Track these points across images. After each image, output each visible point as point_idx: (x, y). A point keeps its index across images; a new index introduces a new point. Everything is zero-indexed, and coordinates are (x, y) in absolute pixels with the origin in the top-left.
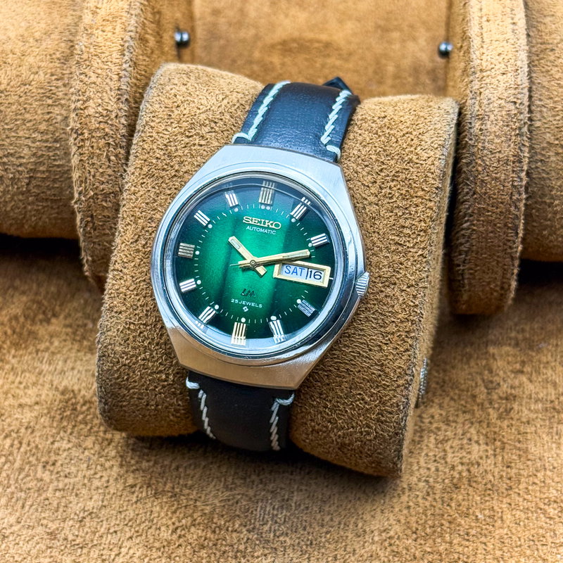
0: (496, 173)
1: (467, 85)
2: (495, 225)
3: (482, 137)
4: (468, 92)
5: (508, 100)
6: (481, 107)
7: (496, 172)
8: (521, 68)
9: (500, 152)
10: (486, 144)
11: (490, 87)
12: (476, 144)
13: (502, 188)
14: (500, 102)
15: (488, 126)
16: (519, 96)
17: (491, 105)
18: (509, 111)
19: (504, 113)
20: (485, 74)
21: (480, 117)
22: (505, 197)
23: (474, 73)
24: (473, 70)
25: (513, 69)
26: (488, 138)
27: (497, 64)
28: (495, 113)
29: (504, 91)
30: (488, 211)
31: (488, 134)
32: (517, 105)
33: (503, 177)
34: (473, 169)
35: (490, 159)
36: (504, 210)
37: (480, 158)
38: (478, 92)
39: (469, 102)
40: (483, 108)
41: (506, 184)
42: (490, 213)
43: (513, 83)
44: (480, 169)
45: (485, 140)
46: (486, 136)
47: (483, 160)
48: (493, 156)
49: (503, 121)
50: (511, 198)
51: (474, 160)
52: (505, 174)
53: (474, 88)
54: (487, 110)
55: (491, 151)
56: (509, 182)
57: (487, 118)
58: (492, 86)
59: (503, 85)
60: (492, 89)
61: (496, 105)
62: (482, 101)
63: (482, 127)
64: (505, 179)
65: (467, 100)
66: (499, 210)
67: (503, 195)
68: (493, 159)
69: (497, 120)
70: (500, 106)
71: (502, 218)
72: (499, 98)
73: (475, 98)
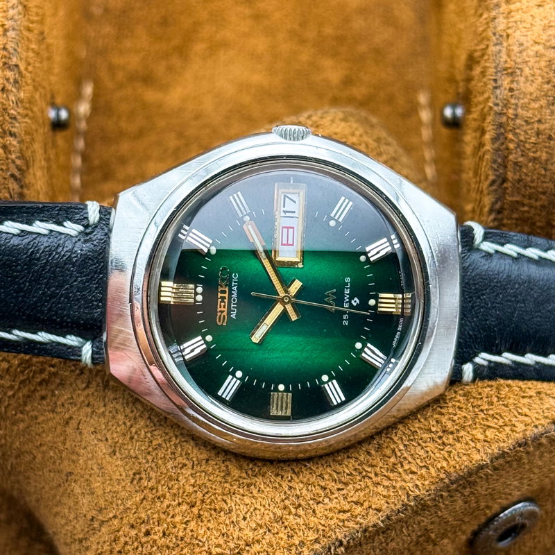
0: (534, 152)
1: (487, 23)
2: (534, 224)
3: (513, 101)
4: (490, 34)
5: (548, 44)
6: (509, 56)
7: (534, 149)
9: (539, 121)
10: (520, 110)
11: (521, 26)
12: (505, 111)
14: (537, 48)
15: (522, 84)
17: (524, 54)
18: (550, 61)
19: (543, 64)
21: (510, 71)
22: (548, 185)
26: (522, 101)
28: (530, 64)
29: (541, 32)
30: (524, 205)
31: (522, 96)
33: (544, 156)
34: (502, 148)
35: (525, 132)
36: (546, 203)
37: (511, 131)
38: (505, 34)
39: (492, 49)
40: (513, 58)
42: (526, 208)
44: (512, 146)
45: (516, 105)
46: (518, 99)
47: (515, 134)
48: (529, 127)
49: (543, 77)
51: (502, 134)
52: (547, 153)
53: (499, 28)
54: (519, 60)
55: (526, 121)
57: (518, 72)
58: (525, 25)
59: (540, 22)
60: (523, 30)
61: (531, 53)
62: (511, 47)
63: (512, 86)
64: (547, 160)
65: (488, 46)
66: (538, 204)
67: (543, 182)
68: (529, 132)
69: (533, 75)
70: (537, 55)
71: (544, 213)
72: (536, 43)
73: (501, 44)
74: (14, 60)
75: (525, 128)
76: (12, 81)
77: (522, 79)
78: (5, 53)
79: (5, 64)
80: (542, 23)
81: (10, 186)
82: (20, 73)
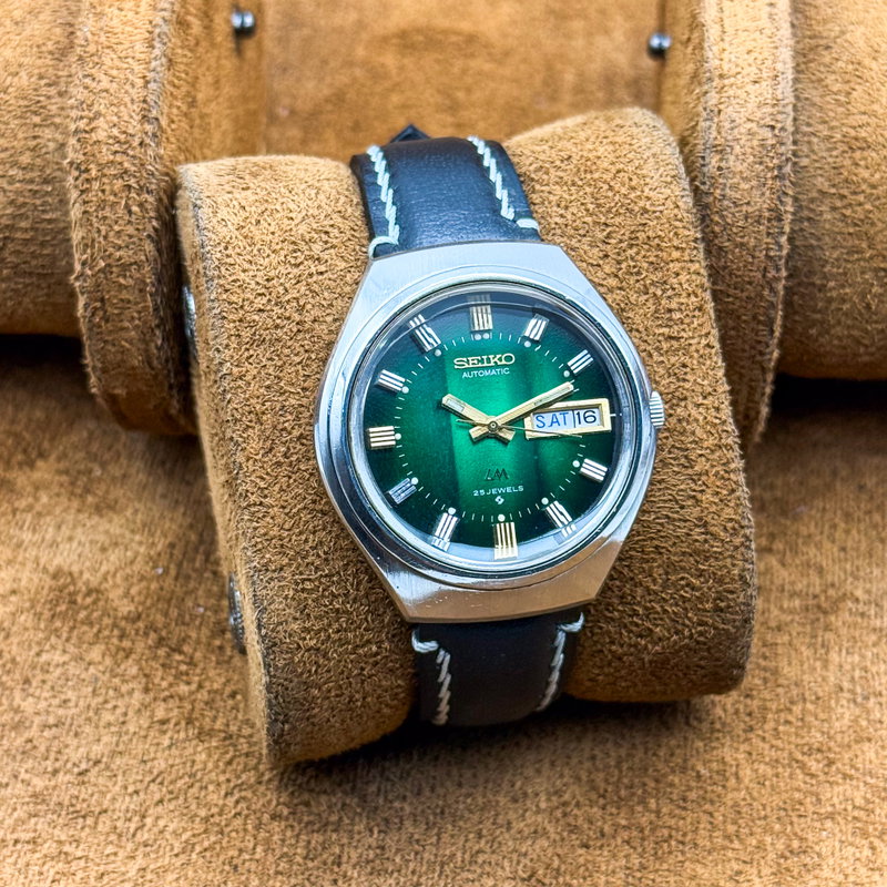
0: (742, 237)
1: (699, 98)
2: (739, 317)
3: (721, 181)
4: (700, 109)
5: (762, 122)
6: (719, 133)
7: (742, 234)
8: (783, 73)
9: (748, 203)
10: (728, 191)
11: (734, 102)
12: (712, 191)
13: (750, 260)
14: (749, 125)
15: (731, 163)
16: (780, 117)
17: (736, 131)
18: (763, 140)
19: (755, 143)
20: (726, 82)
21: (719, 148)
22: (755, 274)
23: (710, 79)
24: (708, 74)
25: (771, 74)
26: (730, 181)
27: (745, 66)
28: (742, 142)
29: (756, 109)
30: (729, 296)
31: (730, 176)
32: (777, 131)
33: (752, 242)
35: (733, 214)
36: (753, 295)
37: (717, 212)
38: (716, 110)
39: (703, 124)
40: (723, 134)
41: (757, 254)
42: (731, 299)
43: (769, 96)
44: (717, 229)
45: (725, 185)
46: (727, 178)
47: (722, 217)
48: (737, 209)
49: (754, 156)
50: (764, 276)
51: (708, 215)
52: (756, 238)
53: (710, 103)
54: (730, 138)
55: (734, 203)
56: (761, 251)
57: (728, 150)
58: (738, 100)
59: (754, 99)
60: (737, 106)
61: (743, 131)
62: (721, 124)
63: (722, 165)
64: (756, 246)
65: (698, 122)
66: (745, 294)
67: (751, 270)
68: (737, 215)
69: (744, 154)
70: (751, 133)
71: (750, 306)
72: (749, 120)
73: (712, 119)
74: (154, 113)
75: (733, 210)
76: (150, 134)
77: (732, 158)
78: (145, 106)
79: (144, 117)
80: (757, 100)
81: (146, 247)
82: (160, 127)
